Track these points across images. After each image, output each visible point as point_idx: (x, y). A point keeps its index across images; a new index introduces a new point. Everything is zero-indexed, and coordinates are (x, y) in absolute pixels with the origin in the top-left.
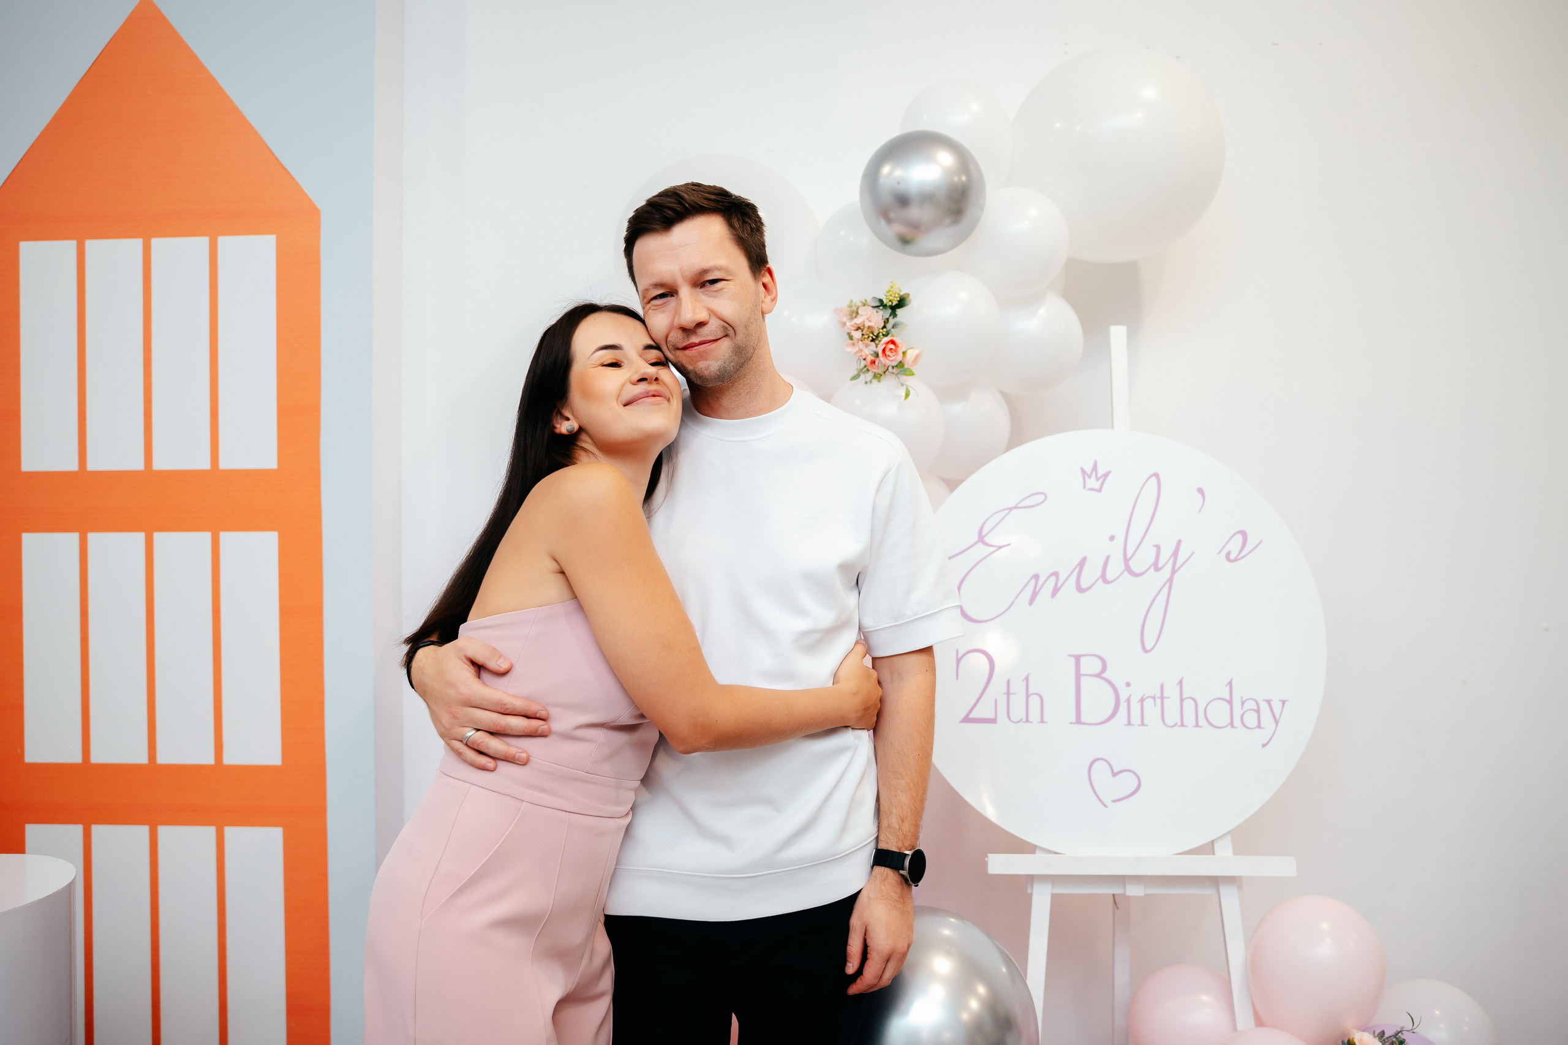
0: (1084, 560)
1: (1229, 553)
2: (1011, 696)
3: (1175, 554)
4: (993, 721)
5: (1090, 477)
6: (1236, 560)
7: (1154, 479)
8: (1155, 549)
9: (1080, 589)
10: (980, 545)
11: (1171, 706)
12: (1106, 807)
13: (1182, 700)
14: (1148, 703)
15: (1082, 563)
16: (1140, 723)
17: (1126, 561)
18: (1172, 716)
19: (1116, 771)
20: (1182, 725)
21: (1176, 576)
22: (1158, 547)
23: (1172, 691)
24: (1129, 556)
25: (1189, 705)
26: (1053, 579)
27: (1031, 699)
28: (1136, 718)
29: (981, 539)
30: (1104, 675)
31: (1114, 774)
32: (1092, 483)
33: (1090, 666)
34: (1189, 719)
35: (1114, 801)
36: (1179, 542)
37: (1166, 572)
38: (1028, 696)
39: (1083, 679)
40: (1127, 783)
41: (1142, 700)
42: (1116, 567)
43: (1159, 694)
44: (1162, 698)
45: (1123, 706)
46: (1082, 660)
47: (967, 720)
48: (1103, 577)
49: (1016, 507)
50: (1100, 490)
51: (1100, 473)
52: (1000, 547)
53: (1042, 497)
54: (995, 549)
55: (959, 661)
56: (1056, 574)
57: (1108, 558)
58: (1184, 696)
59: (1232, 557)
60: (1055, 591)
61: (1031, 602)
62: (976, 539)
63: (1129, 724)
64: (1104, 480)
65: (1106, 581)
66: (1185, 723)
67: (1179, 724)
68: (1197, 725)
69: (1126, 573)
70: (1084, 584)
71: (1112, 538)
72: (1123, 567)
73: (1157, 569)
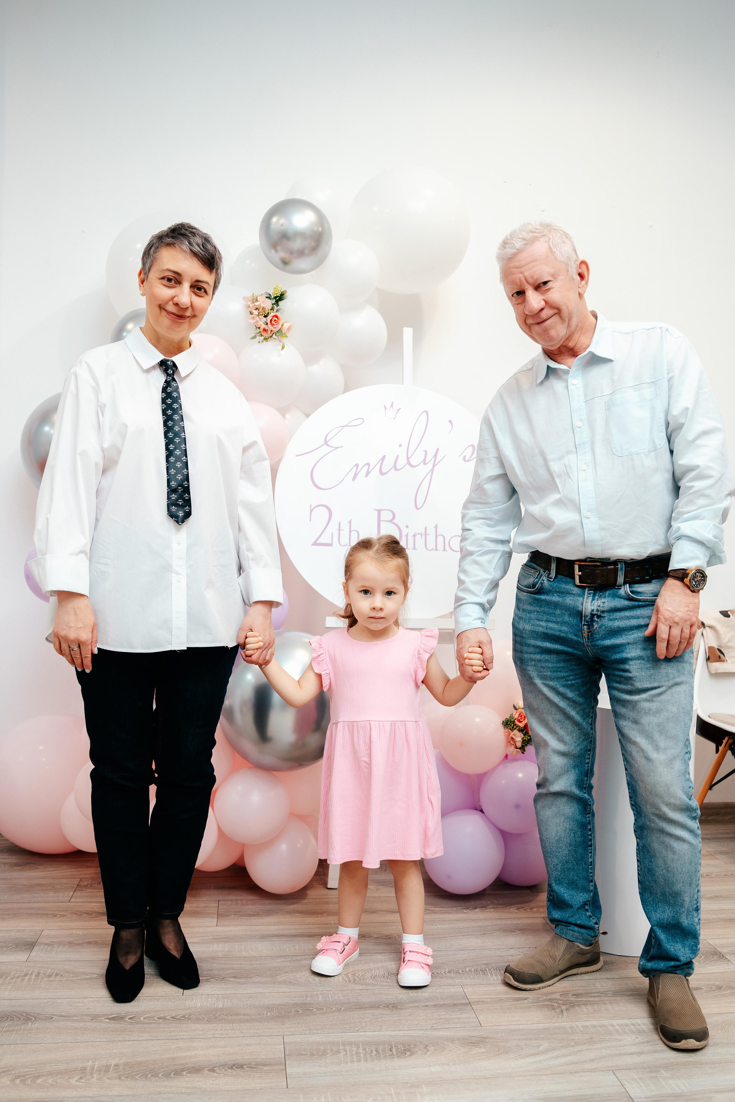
0: (384, 457)
1: (465, 457)
2: (341, 532)
3: (435, 456)
4: (331, 545)
5: (389, 411)
6: (468, 461)
7: (425, 414)
8: (424, 453)
9: (382, 473)
10: (325, 445)
11: (431, 539)
13: (436, 536)
14: (418, 537)
15: (384, 458)
16: (413, 548)
17: (408, 459)
18: (431, 544)
20: (436, 549)
21: (435, 468)
22: (426, 452)
23: (431, 531)
24: (409, 456)
25: (440, 539)
26: (366, 467)
27: (352, 533)
29: (326, 443)
30: (394, 521)
32: (390, 415)
33: (386, 516)
34: (440, 546)
36: (438, 450)
37: (430, 466)
38: (350, 532)
39: (382, 523)
41: (414, 536)
42: (402, 461)
43: (424, 533)
44: (426, 534)
46: (382, 512)
47: (315, 544)
48: (395, 467)
49: (346, 426)
50: (394, 419)
51: (395, 409)
52: (337, 448)
53: (362, 421)
54: (334, 448)
55: (311, 511)
56: (368, 464)
57: (398, 456)
58: (438, 534)
59: (467, 459)
60: (368, 474)
61: (354, 479)
62: (324, 443)
64: (397, 414)
65: (396, 469)
66: (438, 549)
67: (435, 549)
68: (444, 550)
69: (407, 465)
70: (384, 470)
71: (400, 446)
72: (406, 462)
73: (425, 464)
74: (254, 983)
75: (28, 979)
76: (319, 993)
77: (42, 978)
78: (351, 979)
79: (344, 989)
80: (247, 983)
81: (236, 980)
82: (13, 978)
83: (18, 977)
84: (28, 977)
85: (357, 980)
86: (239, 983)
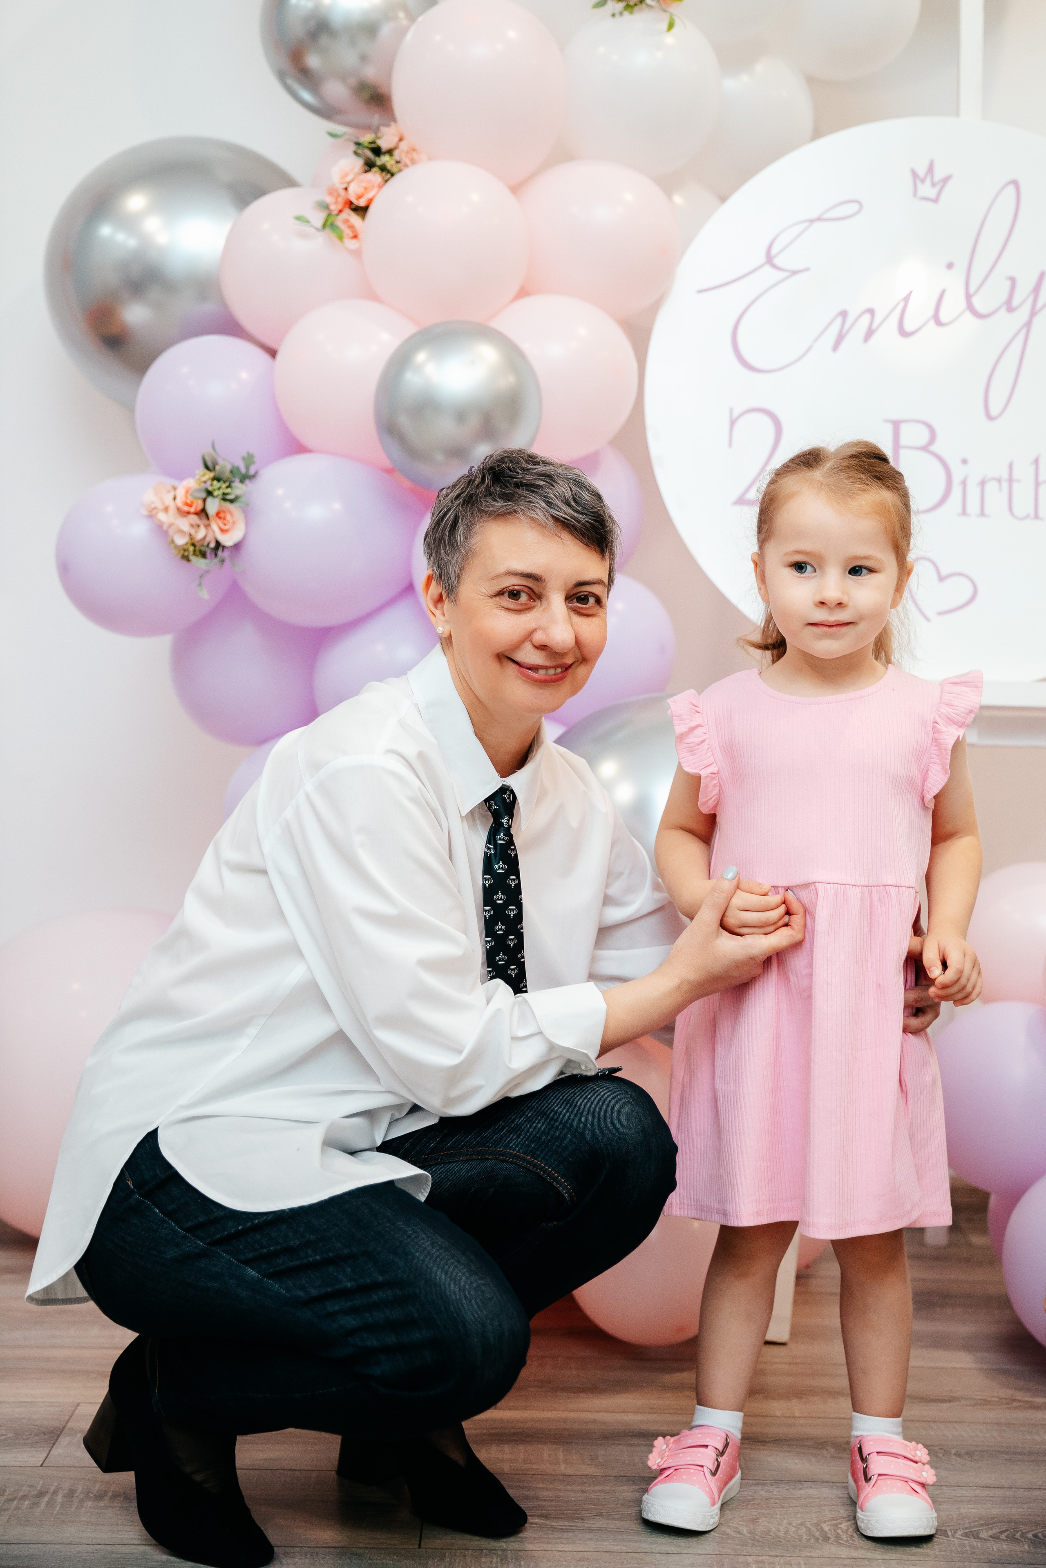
0: (910, 294)
3: (1037, 290)
5: (923, 181)
7: (1011, 189)
8: (1008, 283)
9: (903, 333)
10: (767, 267)
11: (1023, 491)
12: (928, 619)
13: (1038, 483)
14: (991, 487)
15: (909, 298)
16: (978, 511)
17: (968, 297)
19: (944, 573)
20: (1037, 517)
21: (1037, 320)
22: (1013, 280)
23: (1024, 474)
24: (972, 290)
26: (867, 318)
28: (973, 506)
29: (769, 260)
30: (933, 448)
31: (941, 579)
32: (927, 190)
33: (914, 435)
35: (941, 613)
36: (1042, 275)
37: (1023, 315)
39: (903, 452)
40: (960, 590)
41: (983, 483)
42: (954, 303)
43: (1005, 475)
44: (1010, 480)
45: (957, 490)
46: (904, 428)
47: (741, 502)
48: (936, 317)
49: (819, 219)
50: (936, 201)
51: (938, 175)
52: (795, 273)
53: (857, 206)
54: (789, 274)
55: (733, 423)
56: (871, 311)
57: (944, 293)
58: (1041, 479)
60: (870, 333)
61: (835, 348)
62: (762, 259)
63: (964, 513)
64: (943, 187)
65: (939, 323)
66: (1040, 515)
67: (1032, 514)
69: (968, 314)
70: (908, 327)
71: (951, 266)
72: (963, 304)
73: (1010, 309)
74: (590, 1530)
75: (48, 1503)
76: (750, 1559)
77: (82, 1501)
78: (829, 1535)
79: (812, 1555)
80: (573, 1531)
81: (547, 1522)
82: (12, 1500)
83: (24, 1498)
84: (46, 1499)
85: (844, 1537)
86: (554, 1528)
